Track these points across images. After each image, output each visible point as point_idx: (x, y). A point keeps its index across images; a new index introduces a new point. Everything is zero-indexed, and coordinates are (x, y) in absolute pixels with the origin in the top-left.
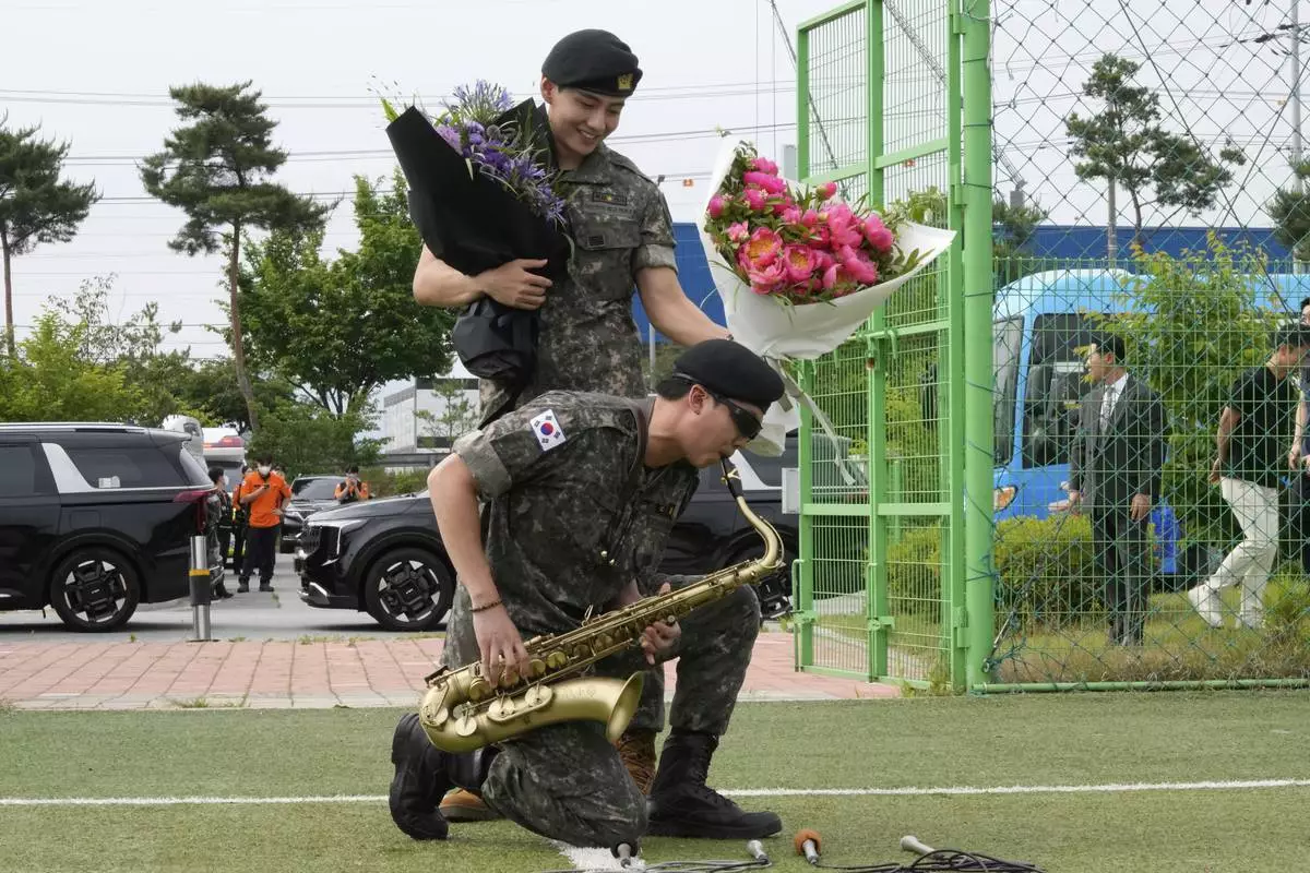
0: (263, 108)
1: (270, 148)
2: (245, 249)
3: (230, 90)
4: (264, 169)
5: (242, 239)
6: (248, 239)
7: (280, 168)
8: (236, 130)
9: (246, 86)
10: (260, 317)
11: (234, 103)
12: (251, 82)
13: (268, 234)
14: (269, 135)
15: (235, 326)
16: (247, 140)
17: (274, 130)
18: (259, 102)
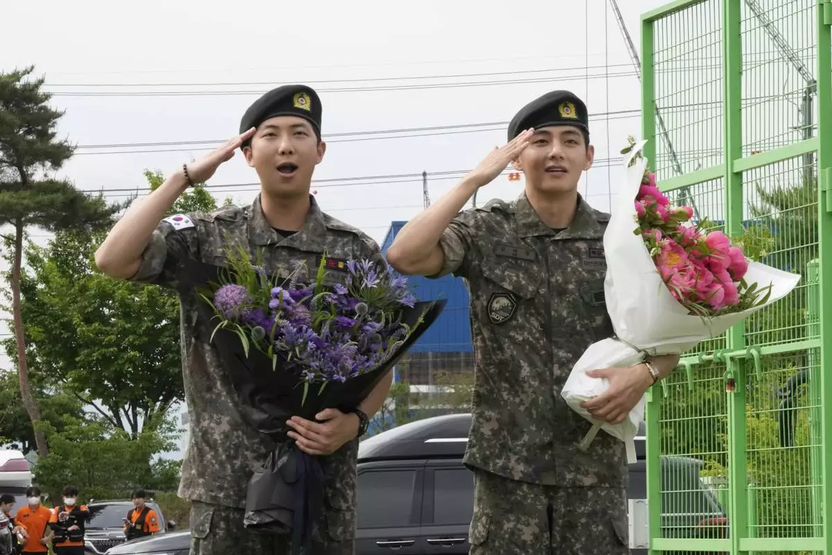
0: (47, 97)
1: (55, 141)
2: (28, 254)
3: (9, 76)
4: (48, 164)
5: (25, 243)
6: (30, 242)
7: (66, 163)
8: (18, 121)
9: (27, 72)
10: (45, 327)
11: (15, 90)
12: (32, 68)
13: (53, 236)
14: (53, 126)
15: (19, 337)
16: (28, 132)
17: (58, 120)
18: (42, 90)
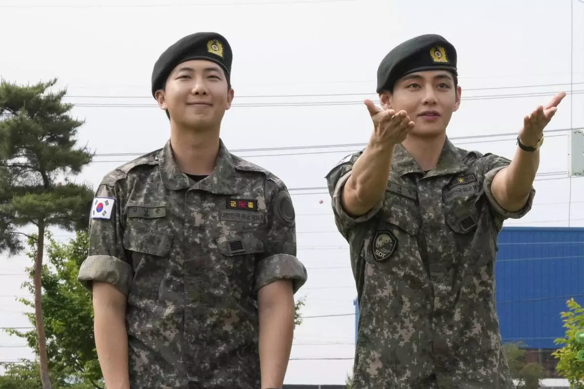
0: (69, 107)
1: (75, 148)
2: (50, 251)
3: (34, 88)
4: (69, 169)
5: (46, 242)
6: (52, 241)
7: (85, 168)
8: (40, 129)
9: (50, 84)
10: (65, 320)
11: (39, 101)
12: (55, 80)
13: (74, 235)
14: (73, 134)
15: (40, 328)
16: (51, 140)
17: (79, 129)
18: (64, 101)
